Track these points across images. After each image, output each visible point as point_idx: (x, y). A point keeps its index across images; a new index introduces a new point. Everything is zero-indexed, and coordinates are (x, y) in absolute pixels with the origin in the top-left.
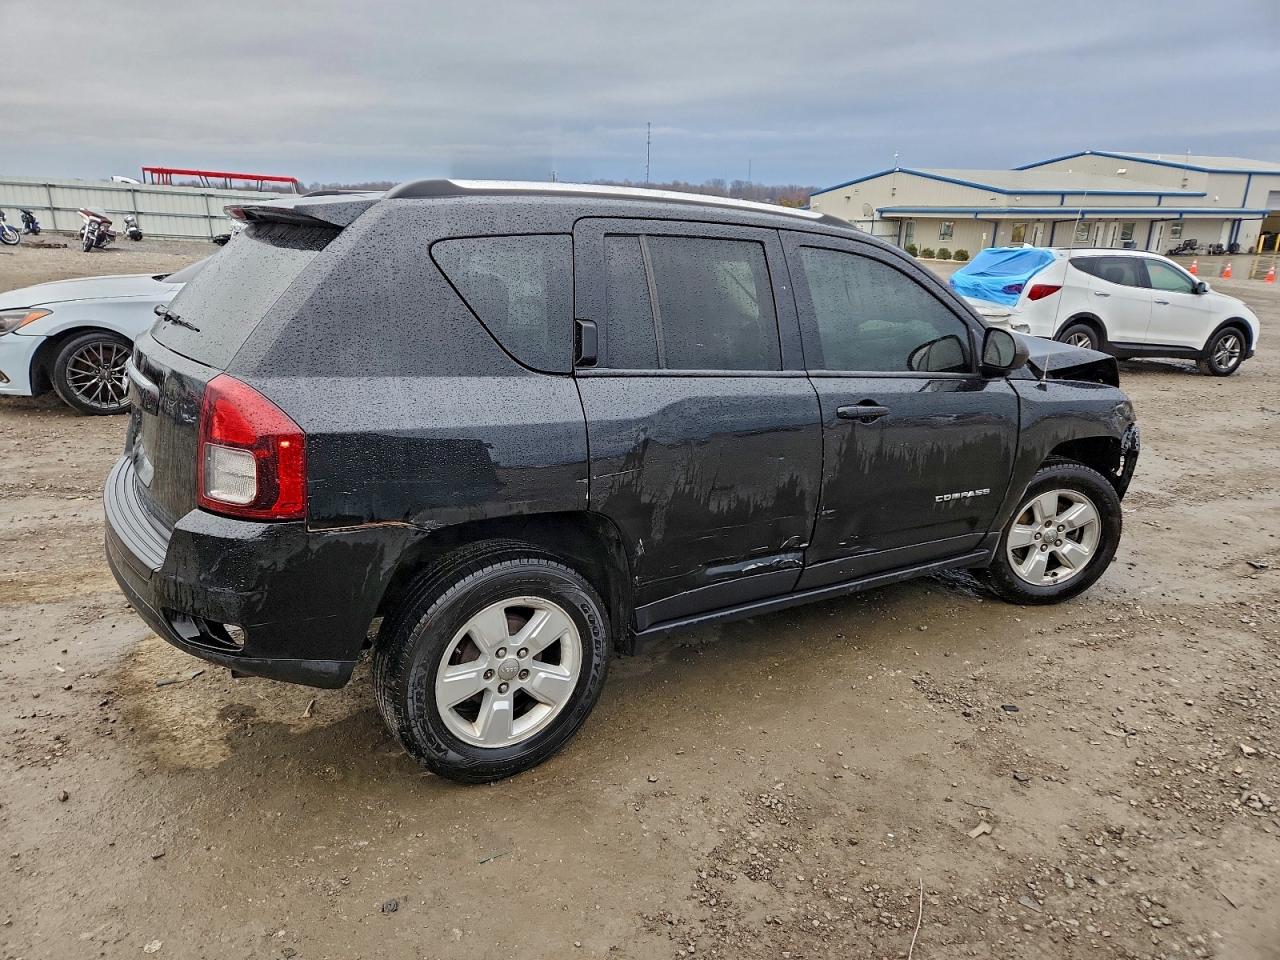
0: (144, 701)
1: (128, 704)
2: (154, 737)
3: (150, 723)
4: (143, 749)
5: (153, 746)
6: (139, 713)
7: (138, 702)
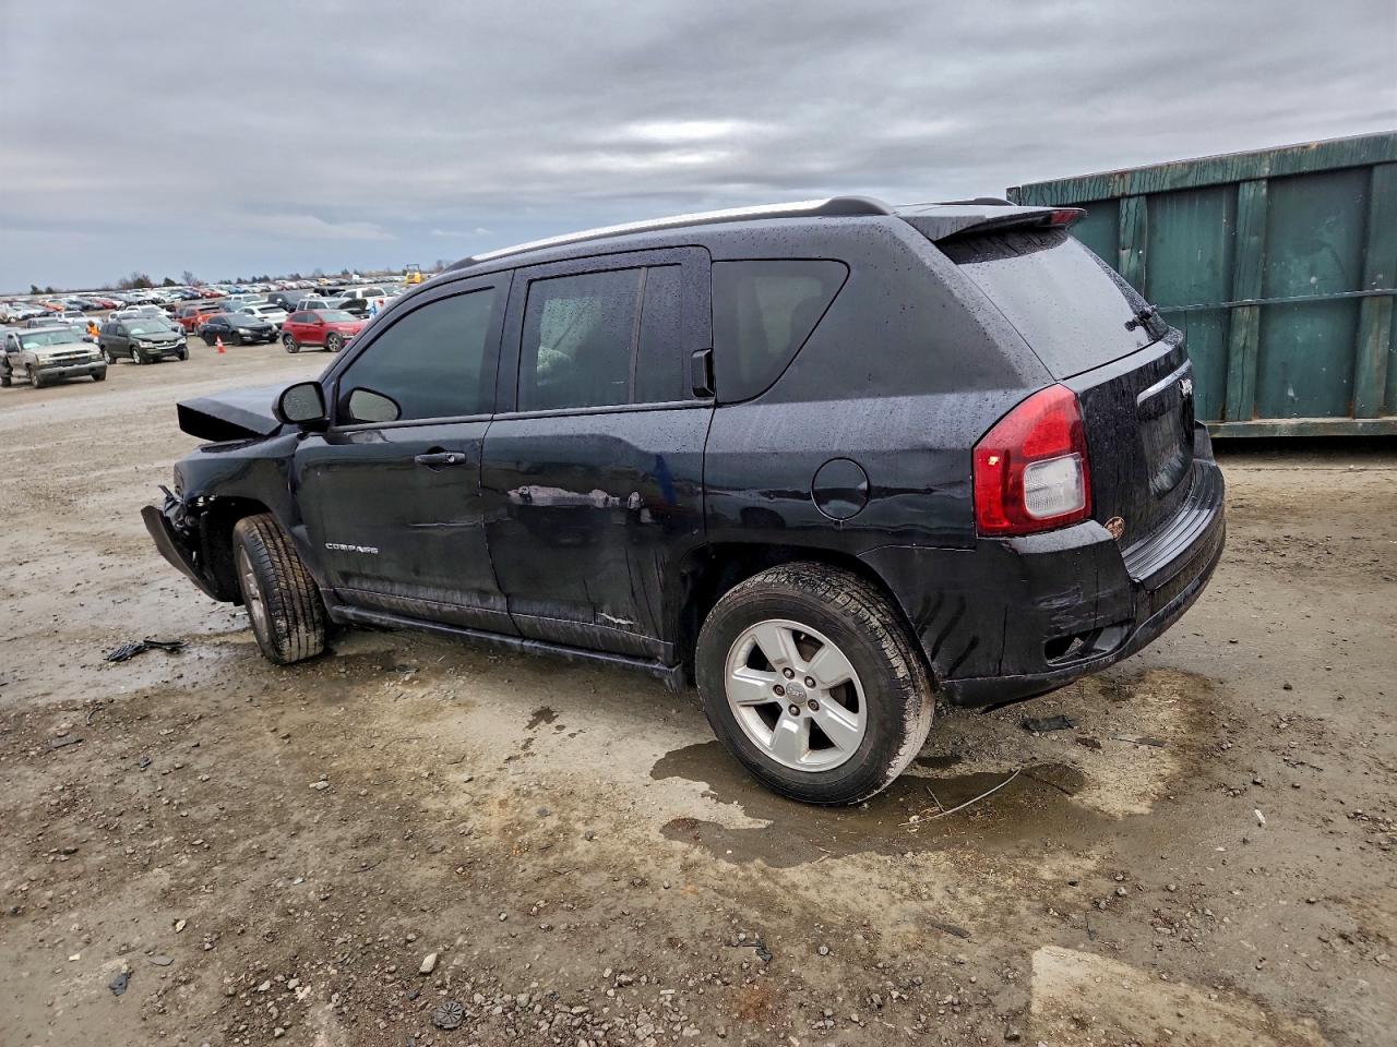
0: (1184, 733)
1: (1203, 738)
2: (1197, 702)
3: (1192, 714)
4: (1209, 696)
5: (1201, 696)
6: (1197, 726)
7: (1192, 737)
